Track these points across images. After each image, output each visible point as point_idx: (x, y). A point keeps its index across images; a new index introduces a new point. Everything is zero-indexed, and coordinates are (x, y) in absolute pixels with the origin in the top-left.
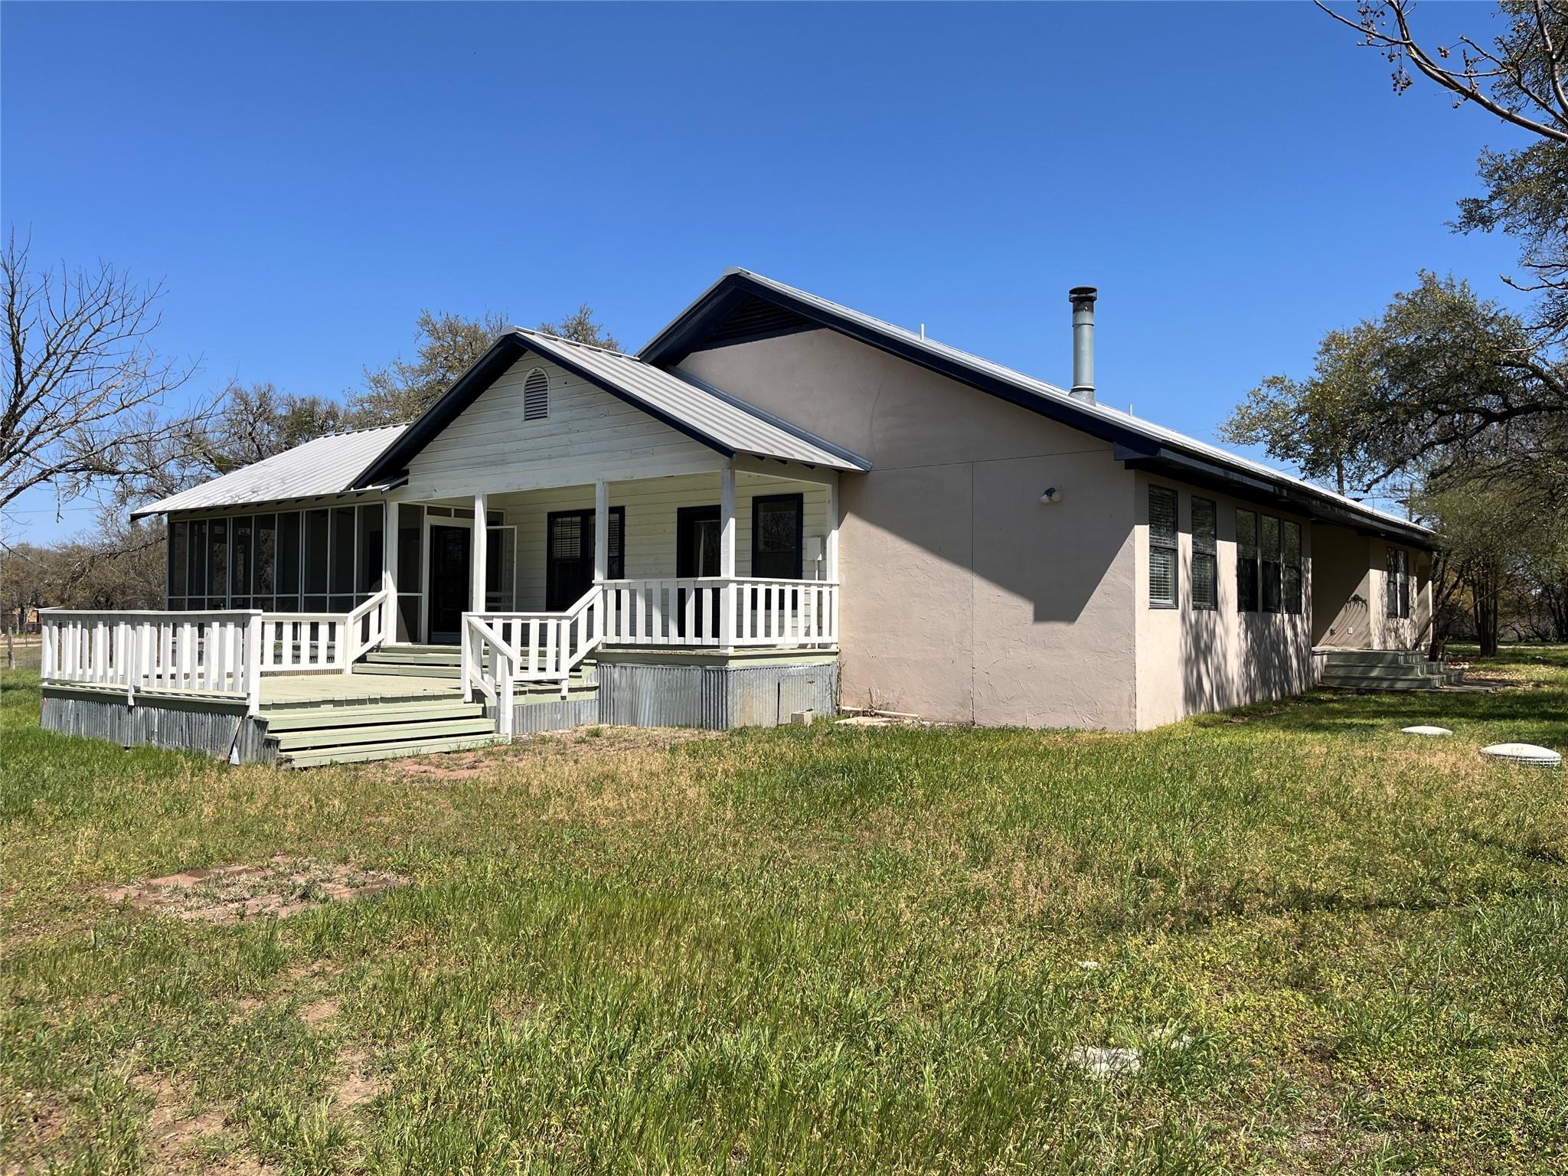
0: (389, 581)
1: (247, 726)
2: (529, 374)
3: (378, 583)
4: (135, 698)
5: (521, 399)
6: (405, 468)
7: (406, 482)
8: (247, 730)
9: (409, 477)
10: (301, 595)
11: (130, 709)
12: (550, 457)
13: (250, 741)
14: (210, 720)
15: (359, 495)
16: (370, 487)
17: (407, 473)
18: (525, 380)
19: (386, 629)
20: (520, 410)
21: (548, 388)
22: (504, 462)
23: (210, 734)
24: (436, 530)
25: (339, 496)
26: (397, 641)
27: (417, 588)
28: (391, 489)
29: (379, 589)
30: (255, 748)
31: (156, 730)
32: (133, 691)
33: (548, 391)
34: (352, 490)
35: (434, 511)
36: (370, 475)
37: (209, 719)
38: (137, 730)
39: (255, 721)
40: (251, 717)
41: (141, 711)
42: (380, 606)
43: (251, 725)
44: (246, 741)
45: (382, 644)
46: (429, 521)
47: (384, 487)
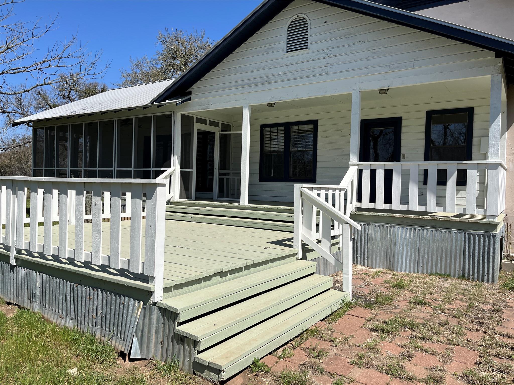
0: (176, 160)
1: (151, 314)
2: (292, 20)
3: (168, 162)
4: (17, 259)
5: (284, 37)
6: (189, 90)
7: (189, 100)
8: (150, 319)
9: (191, 96)
10: (115, 169)
11: (12, 268)
12: (310, 76)
13: (153, 331)
14: (100, 297)
15: (159, 106)
16: (167, 101)
17: (190, 93)
18: (288, 25)
19: (174, 191)
20: (283, 45)
21: (309, 28)
22: (267, 82)
23: (99, 312)
24: (200, 133)
25: (145, 108)
26: (180, 198)
27: (190, 167)
28: (182, 102)
29: (170, 166)
30: (160, 340)
31: (38, 293)
32: (15, 252)
33: (309, 30)
34: (155, 103)
35: (199, 120)
36: (167, 94)
37: (99, 295)
38: (19, 289)
39: (160, 309)
40: (154, 304)
41: (22, 272)
42: (170, 177)
43: (156, 314)
44: (149, 332)
45: (171, 200)
46: (197, 126)
47: (178, 101)
